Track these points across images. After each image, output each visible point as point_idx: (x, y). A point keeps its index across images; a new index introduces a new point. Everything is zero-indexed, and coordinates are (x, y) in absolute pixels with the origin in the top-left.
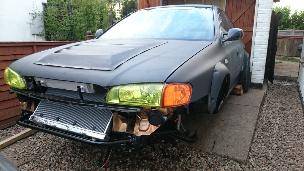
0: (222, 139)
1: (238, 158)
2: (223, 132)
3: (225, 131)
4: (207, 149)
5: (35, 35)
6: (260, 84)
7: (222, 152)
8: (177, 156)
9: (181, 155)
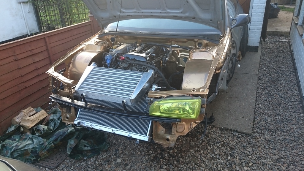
0: (229, 113)
1: (245, 131)
2: (229, 105)
3: (231, 104)
4: (219, 124)
5: (22, 4)
6: (256, 46)
7: (232, 126)
8: (195, 133)
9: (198, 132)
